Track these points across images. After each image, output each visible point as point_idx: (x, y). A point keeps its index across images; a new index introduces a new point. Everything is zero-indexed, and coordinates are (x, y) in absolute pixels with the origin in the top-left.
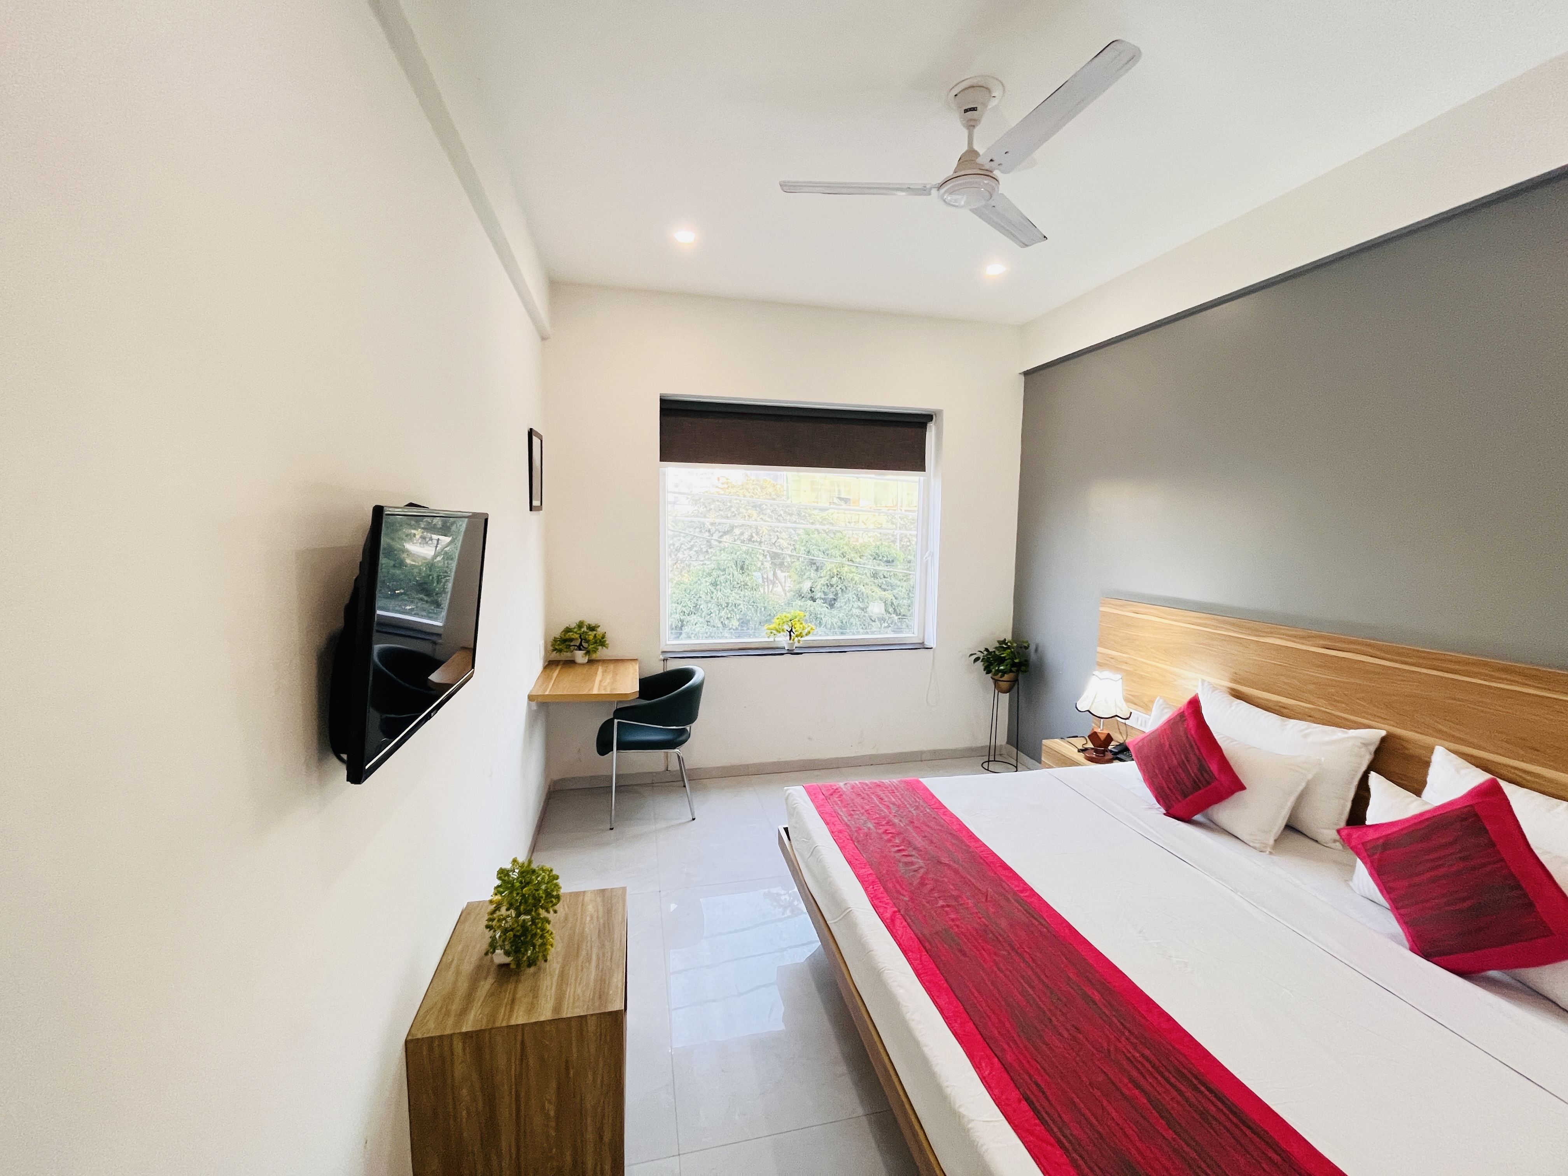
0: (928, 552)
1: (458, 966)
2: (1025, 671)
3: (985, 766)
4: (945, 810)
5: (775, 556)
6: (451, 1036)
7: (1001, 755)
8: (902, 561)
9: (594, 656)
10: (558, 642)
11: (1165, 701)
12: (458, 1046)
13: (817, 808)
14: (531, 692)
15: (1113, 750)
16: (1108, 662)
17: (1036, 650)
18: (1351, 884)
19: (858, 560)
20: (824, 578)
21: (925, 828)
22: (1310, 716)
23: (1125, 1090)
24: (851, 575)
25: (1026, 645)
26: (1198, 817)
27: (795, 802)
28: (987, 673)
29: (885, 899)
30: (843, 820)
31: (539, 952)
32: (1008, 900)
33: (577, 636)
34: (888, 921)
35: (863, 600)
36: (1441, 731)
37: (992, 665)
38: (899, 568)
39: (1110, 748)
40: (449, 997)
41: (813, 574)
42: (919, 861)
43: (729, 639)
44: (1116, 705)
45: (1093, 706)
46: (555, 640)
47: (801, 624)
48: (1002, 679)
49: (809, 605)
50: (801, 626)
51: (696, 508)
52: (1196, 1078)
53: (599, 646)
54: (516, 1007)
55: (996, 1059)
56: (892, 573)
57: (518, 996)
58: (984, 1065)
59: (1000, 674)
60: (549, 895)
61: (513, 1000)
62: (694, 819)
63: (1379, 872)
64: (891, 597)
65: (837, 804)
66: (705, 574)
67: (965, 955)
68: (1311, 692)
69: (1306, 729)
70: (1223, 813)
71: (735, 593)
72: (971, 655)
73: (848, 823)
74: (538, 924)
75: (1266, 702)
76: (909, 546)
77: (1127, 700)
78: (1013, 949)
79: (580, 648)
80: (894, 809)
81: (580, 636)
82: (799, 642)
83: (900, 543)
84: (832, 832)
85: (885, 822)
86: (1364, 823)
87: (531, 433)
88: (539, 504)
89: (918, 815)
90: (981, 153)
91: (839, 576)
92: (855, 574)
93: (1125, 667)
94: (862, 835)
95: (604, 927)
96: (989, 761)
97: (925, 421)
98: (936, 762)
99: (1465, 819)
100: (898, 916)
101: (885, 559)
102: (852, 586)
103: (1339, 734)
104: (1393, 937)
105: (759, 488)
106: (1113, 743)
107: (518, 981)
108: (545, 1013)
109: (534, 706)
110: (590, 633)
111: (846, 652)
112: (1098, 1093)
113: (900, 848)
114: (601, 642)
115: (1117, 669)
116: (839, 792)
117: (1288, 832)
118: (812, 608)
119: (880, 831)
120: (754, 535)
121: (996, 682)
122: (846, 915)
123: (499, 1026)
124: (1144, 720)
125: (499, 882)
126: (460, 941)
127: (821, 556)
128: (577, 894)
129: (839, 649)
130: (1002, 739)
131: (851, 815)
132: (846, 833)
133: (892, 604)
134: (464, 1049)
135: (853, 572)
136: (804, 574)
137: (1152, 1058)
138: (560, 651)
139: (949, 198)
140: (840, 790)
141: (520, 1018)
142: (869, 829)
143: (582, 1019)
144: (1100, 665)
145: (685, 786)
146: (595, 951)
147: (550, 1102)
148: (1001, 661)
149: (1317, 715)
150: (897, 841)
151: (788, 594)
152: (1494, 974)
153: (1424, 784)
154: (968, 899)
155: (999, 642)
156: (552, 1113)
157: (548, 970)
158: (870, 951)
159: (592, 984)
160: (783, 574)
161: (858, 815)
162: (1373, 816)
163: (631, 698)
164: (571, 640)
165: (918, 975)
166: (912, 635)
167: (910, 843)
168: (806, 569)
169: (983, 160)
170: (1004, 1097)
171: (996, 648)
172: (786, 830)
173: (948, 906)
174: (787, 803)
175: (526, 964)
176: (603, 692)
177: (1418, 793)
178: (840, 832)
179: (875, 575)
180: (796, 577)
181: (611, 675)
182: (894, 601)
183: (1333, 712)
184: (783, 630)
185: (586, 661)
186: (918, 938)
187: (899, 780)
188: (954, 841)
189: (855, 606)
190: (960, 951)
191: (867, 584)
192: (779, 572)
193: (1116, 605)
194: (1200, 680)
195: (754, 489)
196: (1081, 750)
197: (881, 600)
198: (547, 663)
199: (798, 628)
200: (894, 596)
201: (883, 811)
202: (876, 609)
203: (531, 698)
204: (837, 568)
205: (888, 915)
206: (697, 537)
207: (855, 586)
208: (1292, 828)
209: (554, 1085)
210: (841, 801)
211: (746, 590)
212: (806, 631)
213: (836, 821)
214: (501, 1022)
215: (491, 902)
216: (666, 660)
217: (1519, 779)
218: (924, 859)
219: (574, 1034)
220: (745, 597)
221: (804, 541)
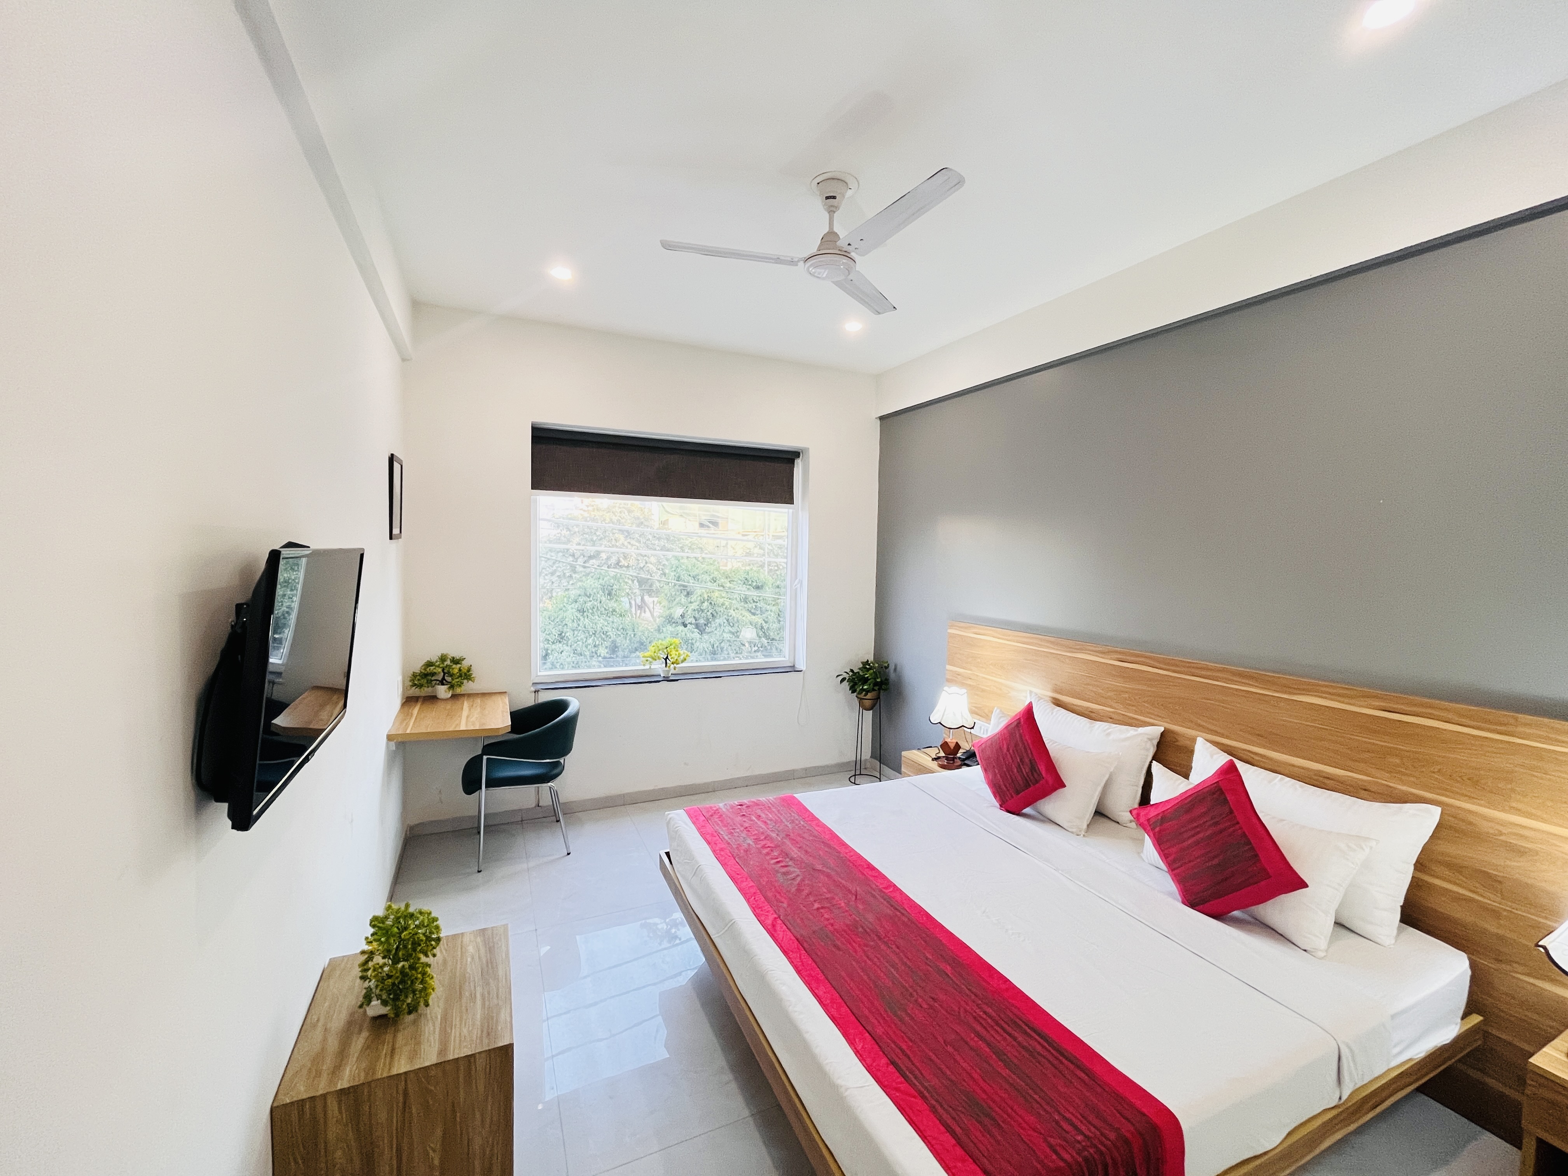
0: (798, 580)
1: (325, 1025)
2: (885, 690)
3: (852, 779)
4: (817, 822)
5: (641, 582)
6: (324, 1096)
7: (865, 768)
8: (770, 586)
9: (458, 691)
10: (418, 677)
11: (1001, 711)
12: (333, 1105)
13: (699, 829)
14: (389, 731)
15: (962, 757)
16: (956, 679)
17: (895, 670)
18: (1142, 855)
19: (728, 585)
20: (695, 603)
21: (799, 839)
22: (1111, 718)
23: (972, 1043)
24: (722, 600)
25: (886, 665)
26: (1027, 810)
27: (676, 825)
28: (852, 693)
29: (766, 908)
30: (724, 839)
31: (420, 997)
32: (874, 896)
33: (440, 670)
34: (769, 927)
35: (733, 624)
36: (1200, 725)
37: (857, 684)
38: (768, 593)
39: (959, 755)
40: (318, 1058)
41: (684, 600)
42: (796, 870)
43: (596, 669)
44: (962, 716)
45: (944, 718)
46: (414, 675)
47: (677, 651)
48: (865, 697)
49: (681, 630)
50: (677, 653)
51: (559, 531)
52: (1027, 1025)
53: (464, 679)
54: (396, 1058)
55: (867, 1034)
56: (761, 598)
57: (397, 1046)
58: (857, 1040)
59: (864, 692)
60: (429, 939)
61: (393, 1050)
62: (569, 854)
63: (1160, 843)
64: (760, 621)
65: (718, 825)
66: (570, 600)
67: (839, 949)
68: (1110, 698)
69: (1108, 729)
70: (1050, 806)
71: (603, 619)
72: (837, 676)
73: (729, 841)
74: (419, 968)
75: (1078, 708)
76: (777, 570)
77: (972, 712)
78: (880, 938)
79: (442, 682)
80: (771, 825)
81: (443, 670)
82: (675, 668)
83: (768, 568)
84: (714, 851)
85: (764, 837)
86: (1149, 803)
87: (392, 459)
88: (399, 532)
89: (793, 828)
90: (841, 237)
91: (709, 602)
92: (725, 599)
93: (969, 682)
94: (742, 851)
95: (487, 966)
96: (855, 775)
97: (793, 457)
98: (807, 780)
99: (1214, 794)
100: (779, 922)
101: (754, 584)
102: (722, 611)
103: (1131, 731)
104: (1170, 894)
105: (626, 512)
106: (961, 751)
107: (396, 1031)
108: (429, 1057)
109: (393, 746)
110: (454, 666)
111: (720, 677)
112: (950, 1049)
113: (778, 860)
114: (467, 675)
115: (962, 685)
116: (719, 813)
117: (1097, 817)
118: (683, 633)
119: (759, 846)
120: (621, 559)
121: (861, 700)
122: (731, 927)
123: (380, 1077)
124: (985, 729)
125: (372, 930)
126: (325, 999)
127: (691, 581)
128: (455, 936)
129: (715, 674)
130: (867, 753)
131: (732, 833)
132: (728, 851)
133: (762, 628)
134: (340, 1108)
135: (723, 597)
136: (675, 600)
137: (993, 1014)
138: (421, 686)
139: (813, 271)
140: (720, 811)
141: (401, 1066)
142: (749, 845)
143: (470, 1059)
144: (948, 680)
145: (558, 821)
146: (479, 990)
147: (434, 1151)
148: (865, 681)
149: (1115, 716)
150: (776, 854)
151: (658, 620)
152: (1236, 913)
153: (1190, 768)
154: (840, 900)
155: (862, 663)
156: (436, 1162)
157: (429, 1016)
158: (755, 956)
159: (478, 1023)
160: (651, 600)
161: (738, 832)
162: (1155, 797)
163: (501, 733)
164: (433, 674)
165: (799, 972)
166: (783, 659)
167: (787, 855)
168: (676, 594)
169: (842, 243)
170: (874, 1064)
171: (860, 669)
172: (668, 854)
173: (822, 908)
174: (668, 827)
175: (406, 1011)
176: (472, 728)
177: (1186, 776)
178: (722, 850)
179: (745, 600)
180: (665, 603)
181: (479, 710)
182: (764, 624)
183: (1126, 714)
184: (659, 658)
185: (450, 695)
186: (797, 940)
187: (775, 797)
188: (826, 849)
189: (726, 631)
190: (835, 946)
191: (737, 609)
192: (646, 598)
193: (961, 627)
194: (1028, 692)
195: (621, 512)
196: (935, 758)
197: (751, 624)
198: (404, 700)
199: (674, 655)
200: (764, 620)
201: (761, 827)
202: (748, 634)
203: (390, 738)
204: (707, 593)
205: (769, 922)
206: (560, 562)
207: (726, 610)
208: (1100, 813)
209: (439, 1132)
210: (721, 821)
211: (614, 616)
212: (682, 657)
213: (717, 840)
214: (381, 1072)
215: (363, 952)
216: (538, 691)
217: (1250, 760)
218: (800, 868)
219: (461, 1076)
220: (613, 622)
221: (674, 566)
